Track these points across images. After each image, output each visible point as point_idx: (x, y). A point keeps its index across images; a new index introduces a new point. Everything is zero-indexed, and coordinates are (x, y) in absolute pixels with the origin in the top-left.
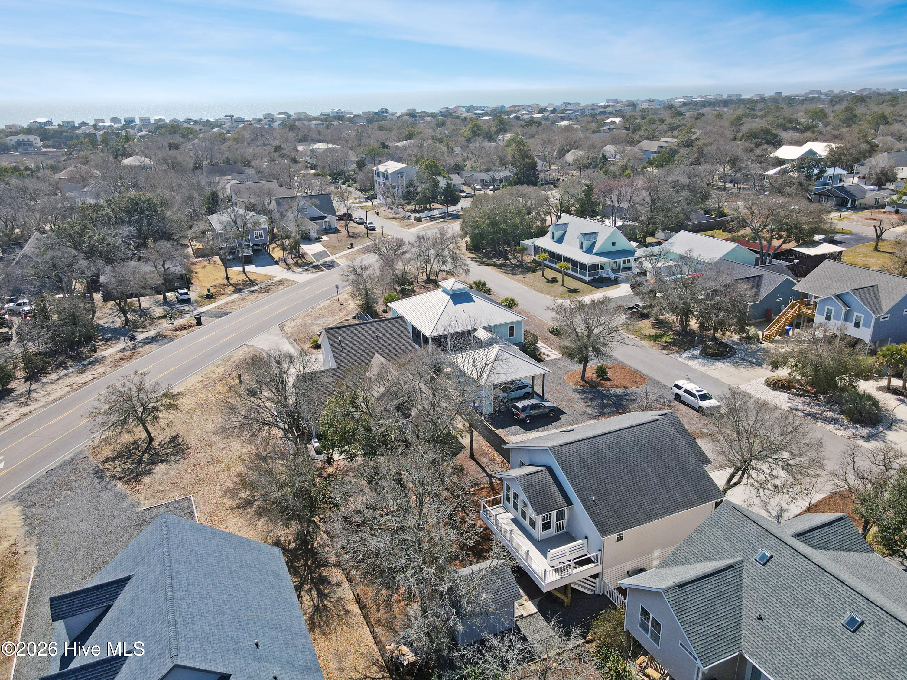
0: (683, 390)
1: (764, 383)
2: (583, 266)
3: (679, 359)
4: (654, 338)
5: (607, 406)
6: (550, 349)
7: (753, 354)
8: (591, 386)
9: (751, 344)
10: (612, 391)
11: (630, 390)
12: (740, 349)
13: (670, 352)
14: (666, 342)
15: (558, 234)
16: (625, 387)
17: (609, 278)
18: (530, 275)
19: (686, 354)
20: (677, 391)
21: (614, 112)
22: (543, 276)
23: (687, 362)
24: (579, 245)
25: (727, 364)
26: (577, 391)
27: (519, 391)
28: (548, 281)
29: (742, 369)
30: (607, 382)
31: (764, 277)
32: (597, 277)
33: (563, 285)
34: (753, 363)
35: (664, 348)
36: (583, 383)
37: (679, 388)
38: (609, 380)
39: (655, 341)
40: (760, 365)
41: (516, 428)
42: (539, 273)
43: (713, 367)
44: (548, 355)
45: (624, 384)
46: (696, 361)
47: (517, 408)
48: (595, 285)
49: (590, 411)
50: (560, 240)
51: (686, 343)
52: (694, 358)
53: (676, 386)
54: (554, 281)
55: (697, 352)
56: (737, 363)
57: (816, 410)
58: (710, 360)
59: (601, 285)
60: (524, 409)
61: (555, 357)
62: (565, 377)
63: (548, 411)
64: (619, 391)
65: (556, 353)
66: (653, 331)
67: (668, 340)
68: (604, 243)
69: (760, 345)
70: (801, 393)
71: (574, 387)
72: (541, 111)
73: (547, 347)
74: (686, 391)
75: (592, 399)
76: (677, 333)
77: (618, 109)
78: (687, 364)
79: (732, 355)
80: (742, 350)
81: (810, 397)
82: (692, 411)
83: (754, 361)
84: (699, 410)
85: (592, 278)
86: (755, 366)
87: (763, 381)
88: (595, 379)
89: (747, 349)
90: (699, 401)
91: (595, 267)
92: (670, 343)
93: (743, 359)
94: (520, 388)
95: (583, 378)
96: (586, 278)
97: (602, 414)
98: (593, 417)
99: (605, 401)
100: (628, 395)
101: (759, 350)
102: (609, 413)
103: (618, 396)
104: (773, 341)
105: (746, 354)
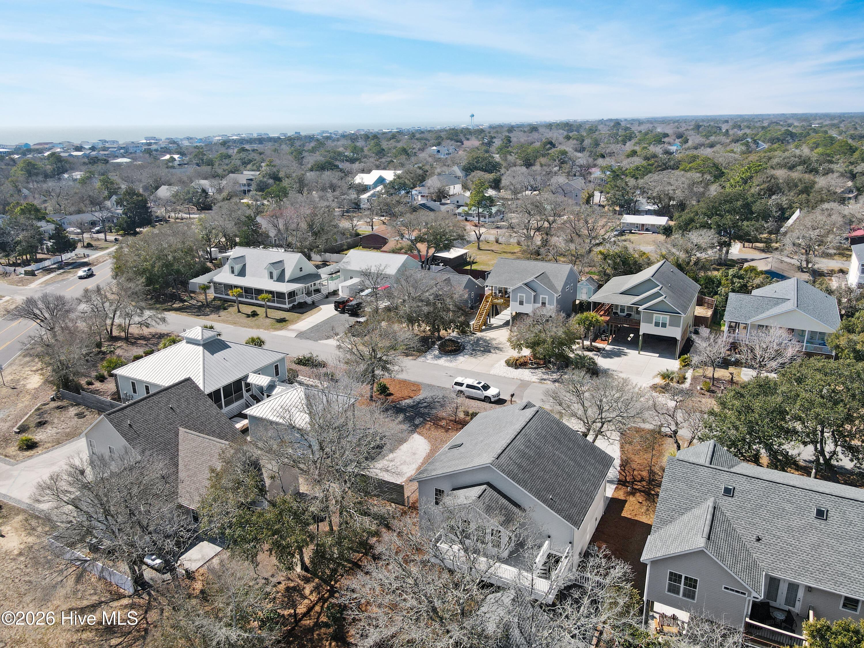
0: (465, 385)
1: (505, 364)
2: (280, 295)
3: (427, 361)
5: (412, 418)
6: (312, 380)
7: (477, 344)
10: (403, 403)
11: (416, 399)
12: (465, 342)
13: (415, 357)
14: (404, 349)
15: (237, 268)
16: (410, 397)
17: (305, 303)
18: (222, 313)
19: (429, 356)
20: (459, 388)
21: (159, 149)
22: (239, 312)
23: (436, 362)
24: (267, 275)
25: (466, 356)
28: (248, 316)
29: (479, 358)
30: (393, 397)
31: (452, 279)
32: (296, 303)
33: (267, 316)
34: (483, 351)
35: (407, 355)
37: (461, 385)
38: (393, 394)
39: (395, 350)
40: (490, 352)
42: (233, 310)
43: (459, 361)
45: (407, 394)
46: (442, 360)
48: (297, 311)
49: (403, 426)
50: (242, 273)
52: (437, 357)
53: (457, 384)
54: (254, 314)
55: (437, 352)
56: (472, 354)
57: (555, 376)
58: (452, 357)
59: (304, 310)
64: (410, 402)
65: (320, 382)
68: (294, 270)
69: (475, 336)
70: (535, 366)
72: (79, 148)
74: (468, 386)
75: (395, 416)
77: (163, 146)
78: (438, 365)
79: (464, 349)
80: (467, 343)
81: (543, 367)
82: (478, 402)
83: (482, 349)
84: (487, 399)
85: (291, 305)
86: (487, 354)
87: (503, 363)
89: (470, 341)
90: (484, 392)
91: (292, 294)
92: (408, 350)
93: (474, 350)
95: (372, 399)
96: (287, 306)
97: (417, 426)
98: (413, 432)
99: (408, 414)
100: (419, 403)
101: (479, 339)
102: (420, 424)
103: (412, 407)
104: (482, 331)
105: (473, 345)
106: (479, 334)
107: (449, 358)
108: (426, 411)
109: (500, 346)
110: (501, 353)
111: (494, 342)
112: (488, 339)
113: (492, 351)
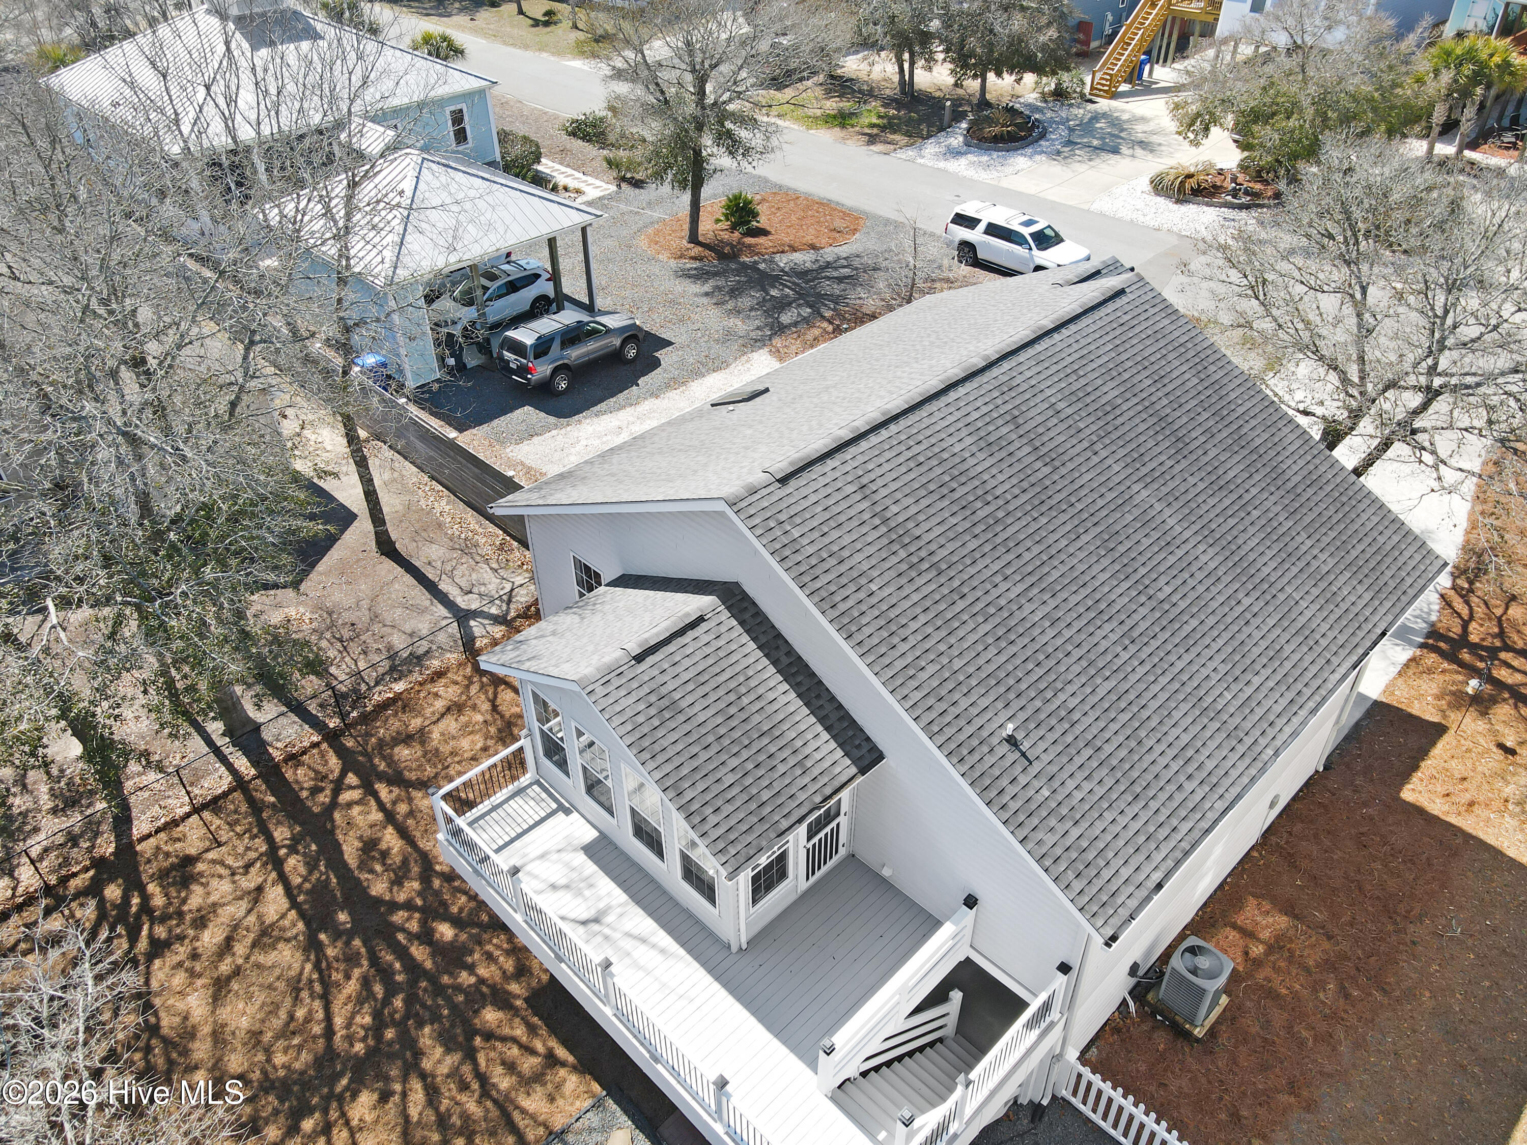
0: (982, 227)
1: (1148, 188)
3: (919, 161)
4: (842, 119)
5: (783, 305)
6: (580, 175)
7: (1088, 126)
8: (722, 256)
9: (1071, 105)
10: (783, 261)
11: (829, 253)
12: (1051, 121)
13: (892, 147)
14: (873, 126)
16: (813, 247)
18: (486, 14)
19: (931, 148)
20: (962, 233)
22: (520, 12)
23: (942, 164)
25: (1038, 158)
26: (686, 275)
27: (513, 297)
28: (536, 23)
29: (1077, 166)
30: (761, 240)
33: (575, 27)
34: (1096, 148)
35: (872, 140)
36: (697, 250)
37: (972, 223)
38: (764, 232)
39: (843, 126)
40: (1115, 151)
41: (526, 414)
42: (509, 7)
43: (1008, 170)
44: (578, 191)
45: (809, 239)
46: (963, 161)
47: (517, 348)
49: (739, 325)
51: (919, 122)
52: (956, 153)
54: (550, 20)
55: (957, 140)
56: (1059, 153)
58: (995, 154)
60: (543, 347)
61: (597, 193)
62: (642, 242)
63: (617, 342)
64: (804, 259)
65: (598, 183)
66: (832, 105)
67: (875, 120)
69: (1090, 107)
70: (1245, 200)
71: (673, 263)
73: (570, 171)
74: (993, 230)
75: (734, 292)
76: (889, 102)
78: (945, 171)
79: (1043, 136)
80: (1058, 123)
81: (1268, 206)
83: (1095, 143)
86: (1105, 156)
87: (1144, 183)
88: (726, 236)
89: (1068, 120)
90: (1035, 252)
92: (883, 128)
93: (1069, 143)
94: (513, 287)
95: (694, 238)
97: (780, 329)
98: (757, 343)
99: (774, 292)
100: (828, 265)
101: (1096, 117)
102: (795, 324)
103: (804, 274)
104: (1114, 96)
105: (1071, 130)
106: (1104, 104)
107: (985, 158)
108: (837, 289)
109: (1155, 139)
110: (1150, 157)
111: (1139, 128)
112: (1125, 117)
113: (1124, 150)
